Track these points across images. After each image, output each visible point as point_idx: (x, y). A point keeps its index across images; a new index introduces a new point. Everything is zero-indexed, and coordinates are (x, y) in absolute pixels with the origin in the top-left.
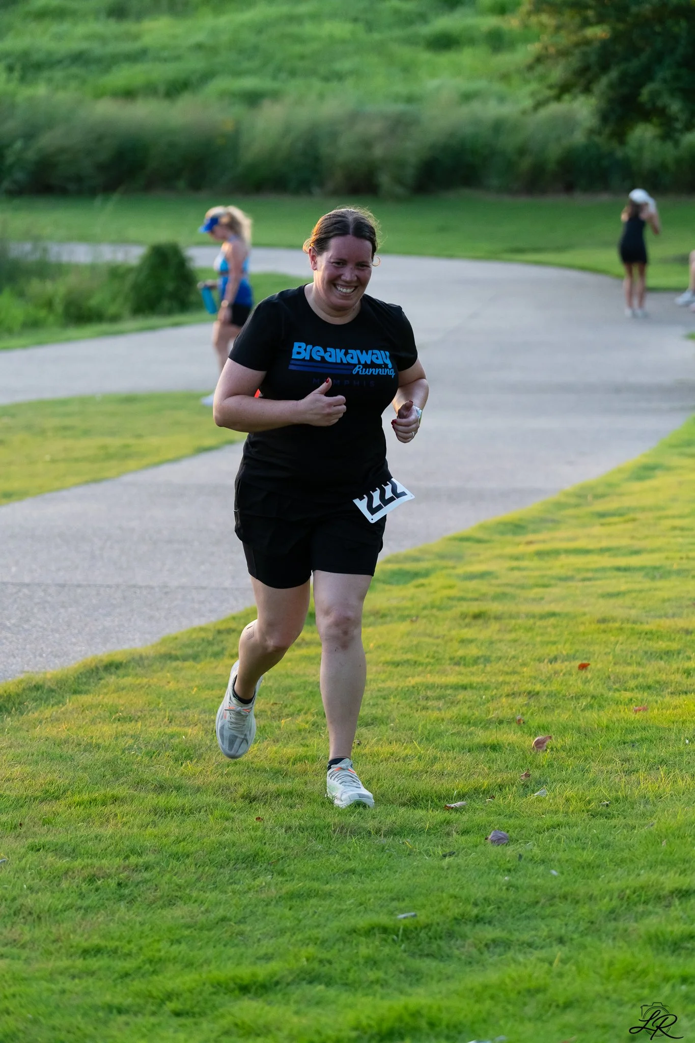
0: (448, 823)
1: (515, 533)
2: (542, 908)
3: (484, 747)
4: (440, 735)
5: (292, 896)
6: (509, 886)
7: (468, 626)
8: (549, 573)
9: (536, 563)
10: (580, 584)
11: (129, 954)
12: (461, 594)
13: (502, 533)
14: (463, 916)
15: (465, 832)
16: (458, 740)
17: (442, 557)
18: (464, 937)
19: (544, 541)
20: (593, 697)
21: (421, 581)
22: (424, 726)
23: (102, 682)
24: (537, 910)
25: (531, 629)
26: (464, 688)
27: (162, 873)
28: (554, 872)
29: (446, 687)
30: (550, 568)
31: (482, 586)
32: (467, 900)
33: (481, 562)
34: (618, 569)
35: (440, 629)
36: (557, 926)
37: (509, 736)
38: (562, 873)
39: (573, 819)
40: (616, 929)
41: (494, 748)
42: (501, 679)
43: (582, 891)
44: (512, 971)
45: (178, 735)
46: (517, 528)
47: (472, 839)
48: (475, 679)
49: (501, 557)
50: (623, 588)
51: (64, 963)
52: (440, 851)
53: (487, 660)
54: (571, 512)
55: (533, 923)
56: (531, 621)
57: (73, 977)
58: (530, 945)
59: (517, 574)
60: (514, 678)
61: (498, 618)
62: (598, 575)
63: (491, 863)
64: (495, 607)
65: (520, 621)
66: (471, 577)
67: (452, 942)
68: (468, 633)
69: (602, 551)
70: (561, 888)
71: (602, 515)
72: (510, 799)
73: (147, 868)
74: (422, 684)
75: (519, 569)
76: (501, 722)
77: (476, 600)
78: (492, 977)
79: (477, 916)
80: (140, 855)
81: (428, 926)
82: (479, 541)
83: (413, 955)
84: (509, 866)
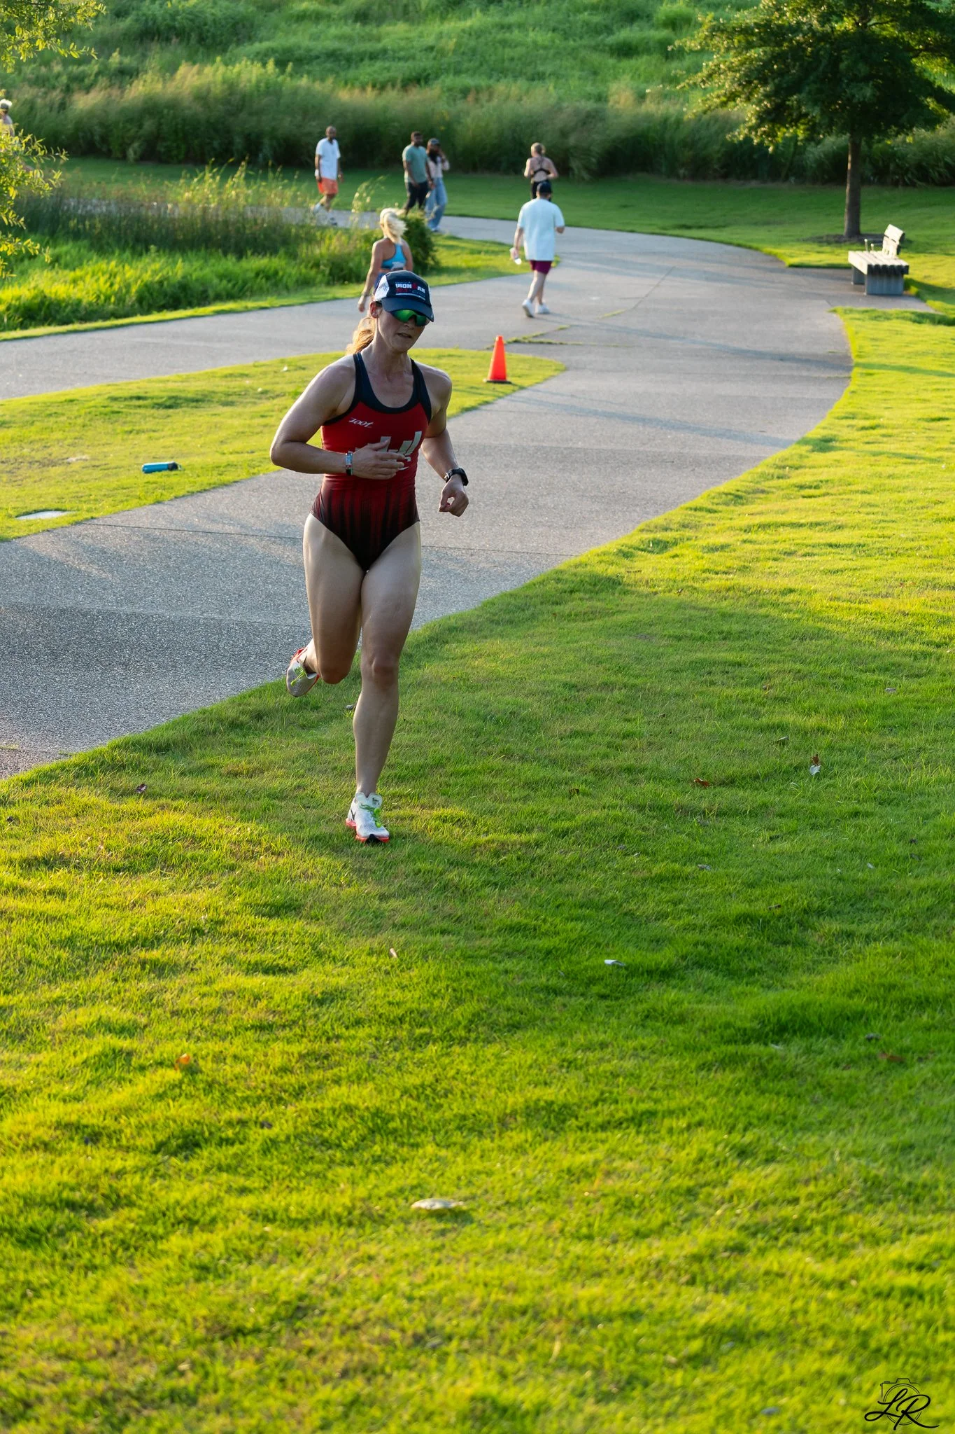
1: (735, 504)
5: (660, 879)
6: (840, 879)
8: (776, 546)
9: (761, 536)
10: (804, 559)
11: (546, 934)
12: (712, 567)
13: (726, 504)
14: (808, 907)
15: (781, 815)
16: (752, 720)
17: (684, 527)
19: (761, 513)
20: (845, 678)
21: (675, 550)
22: (719, 704)
23: (447, 646)
24: (865, 903)
26: (740, 665)
27: (551, 849)
28: (869, 865)
30: (776, 542)
31: (725, 559)
33: (717, 532)
34: (831, 546)
37: (791, 718)
39: (867, 807)
40: (936, 927)
41: (781, 727)
42: (767, 657)
45: (524, 707)
46: (737, 498)
47: (792, 824)
48: (745, 655)
49: (731, 528)
50: (841, 565)
51: (498, 941)
52: (768, 834)
54: (775, 482)
55: (865, 916)
57: (510, 955)
59: (749, 547)
60: (777, 657)
62: (816, 551)
66: (713, 549)
69: (812, 525)
70: (880, 882)
71: (801, 487)
73: (538, 844)
74: (705, 660)
75: (751, 542)
77: (724, 573)
80: (529, 830)
81: (781, 916)
82: (710, 511)
83: (775, 943)
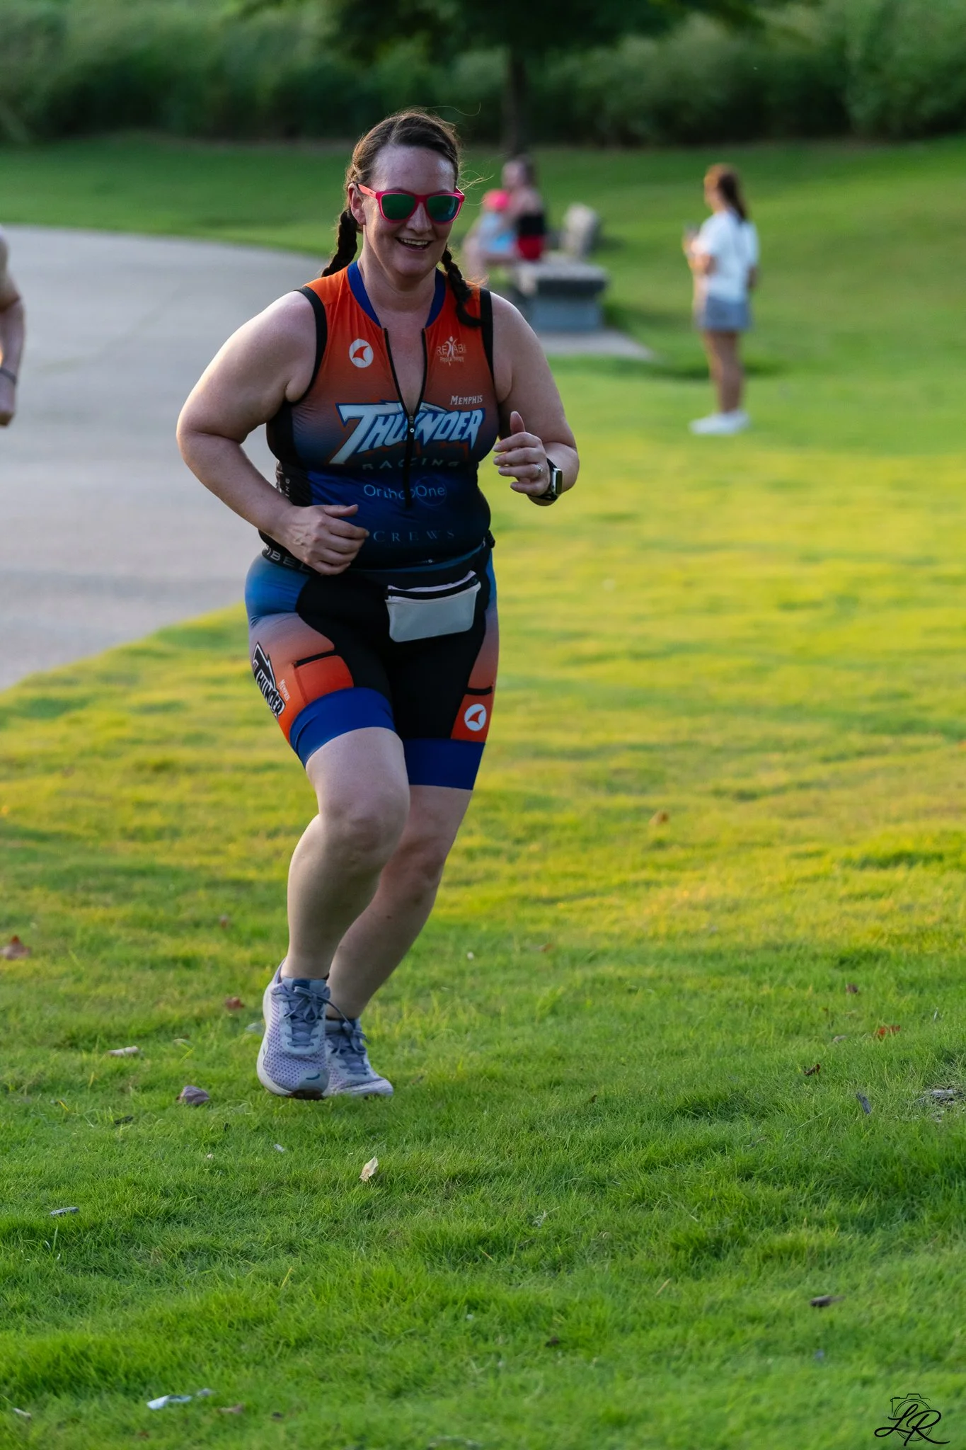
0: (122, 1074)
1: (212, 645)
2: (263, 1199)
3: (173, 962)
4: (108, 943)
6: (215, 1168)
7: (147, 782)
12: (136, 735)
13: (194, 645)
14: (147, 1211)
15: (147, 1088)
16: (136, 952)
17: (107, 678)
18: (149, 1243)
21: (77, 714)
22: (85, 931)
24: (256, 1202)
25: (237, 788)
26: (143, 873)
28: (279, 1148)
29: (117, 871)
31: (167, 723)
32: (153, 1189)
33: (164, 687)
35: (104, 787)
36: (284, 1227)
37: (207, 946)
38: (291, 1148)
40: (371, 1232)
41: (189, 963)
42: (197, 861)
43: (321, 1176)
44: (220, 1293)
46: (216, 638)
47: (158, 1097)
48: (159, 861)
49: (193, 680)
52: (111, 1115)
53: (175, 833)
55: (250, 1221)
56: (239, 777)
58: (246, 1255)
59: (217, 706)
60: (215, 861)
61: (191, 770)
63: (187, 1133)
64: (186, 755)
65: (224, 776)
66: (150, 709)
67: (132, 1250)
68: (148, 792)
70: (290, 1171)
72: (213, 1038)
74: (81, 868)
75: (222, 698)
76: (197, 925)
77: (158, 743)
78: (192, 1301)
79: (167, 1212)
81: (95, 1227)
82: (160, 656)
83: (74, 1269)
84: (213, 1137)
